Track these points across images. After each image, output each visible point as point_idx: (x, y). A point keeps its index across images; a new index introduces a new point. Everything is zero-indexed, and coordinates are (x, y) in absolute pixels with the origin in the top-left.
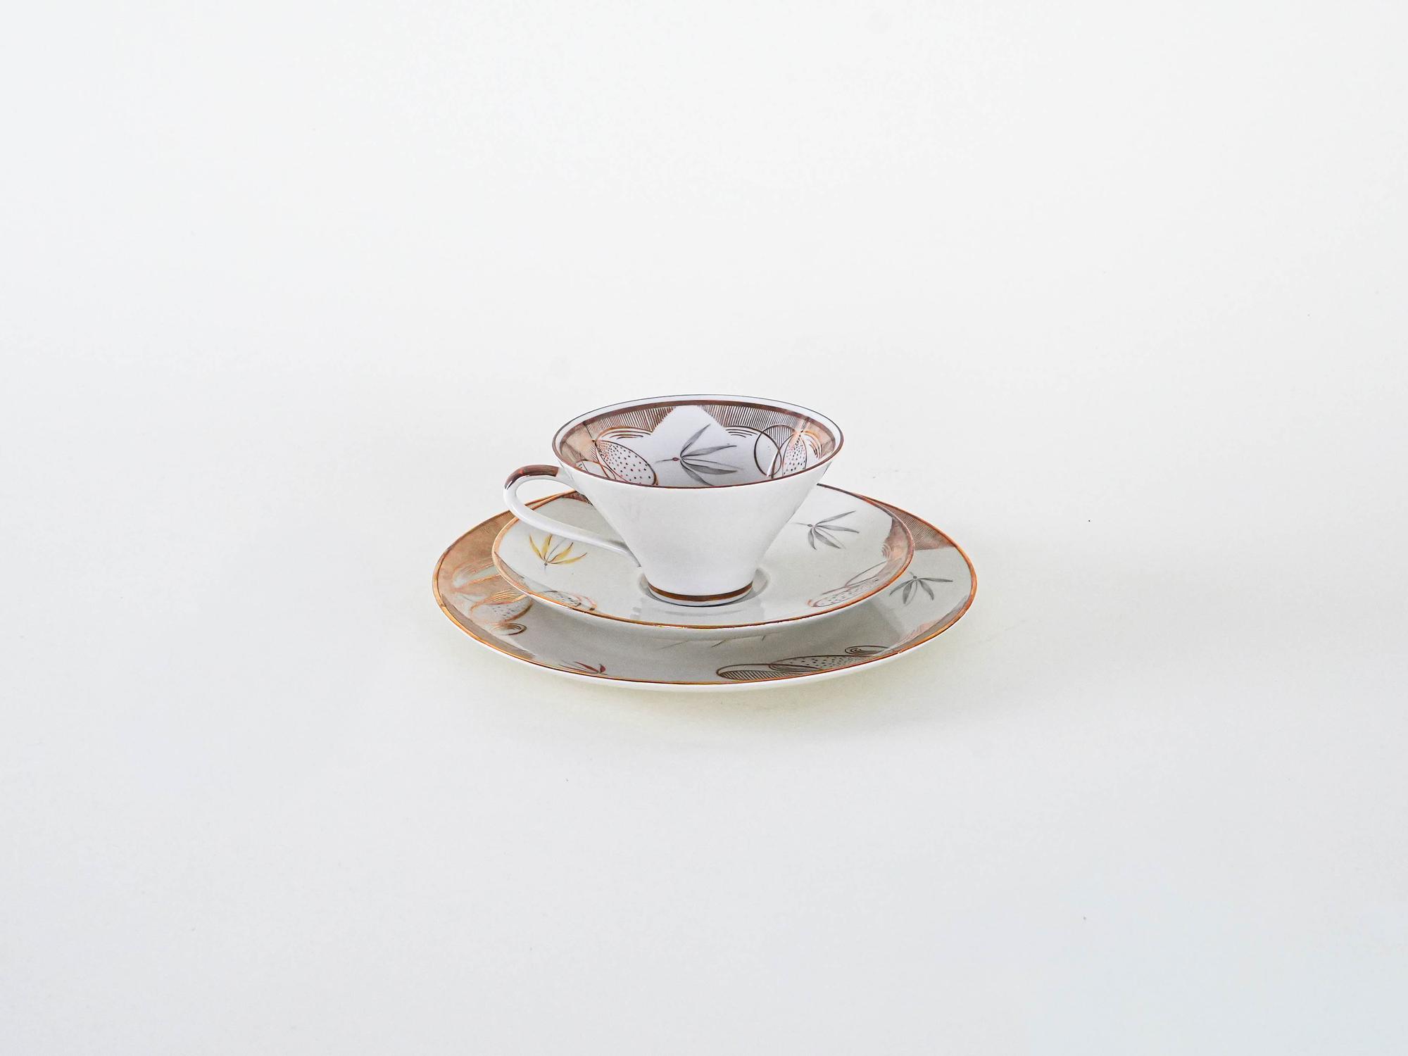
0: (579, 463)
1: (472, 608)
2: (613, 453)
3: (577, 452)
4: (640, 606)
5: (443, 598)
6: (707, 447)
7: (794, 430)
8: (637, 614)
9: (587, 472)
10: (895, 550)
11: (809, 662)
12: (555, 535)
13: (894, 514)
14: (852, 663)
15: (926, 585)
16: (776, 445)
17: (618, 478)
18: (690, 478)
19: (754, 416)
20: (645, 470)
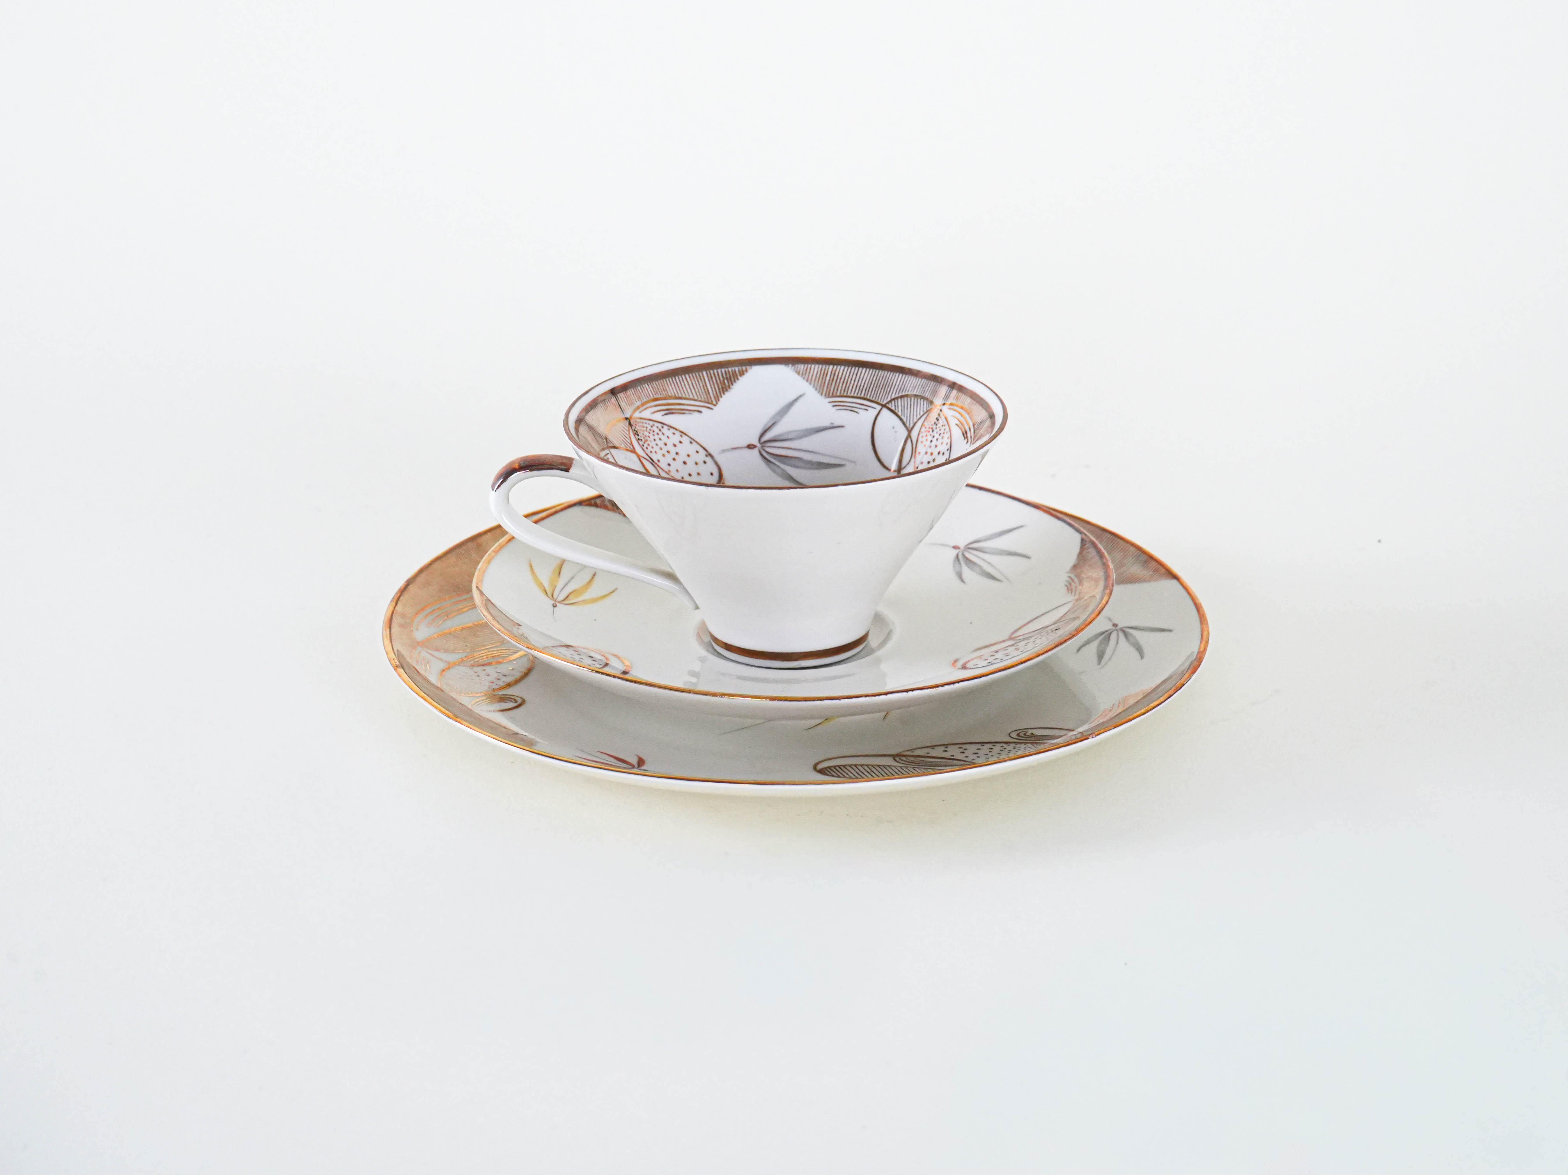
0: (607, 451)
1: (444, 670)
2: (656, 437)
3: (600, 436)
4: (697, 667)
5: (399, 655)
6: (799, 429)
7: (931, 402)
8: (694, 680)
9: (616, 464)
10: (1086, 584)
11: (954, 751)
12: (567, 560)
13: (1085, 532)
14: (1020, 753)
15: (1134, 637)
16: (904, 424)
17: (663, 474)
18: (773, 475)
19: (870, 381)
20: (705, 462)
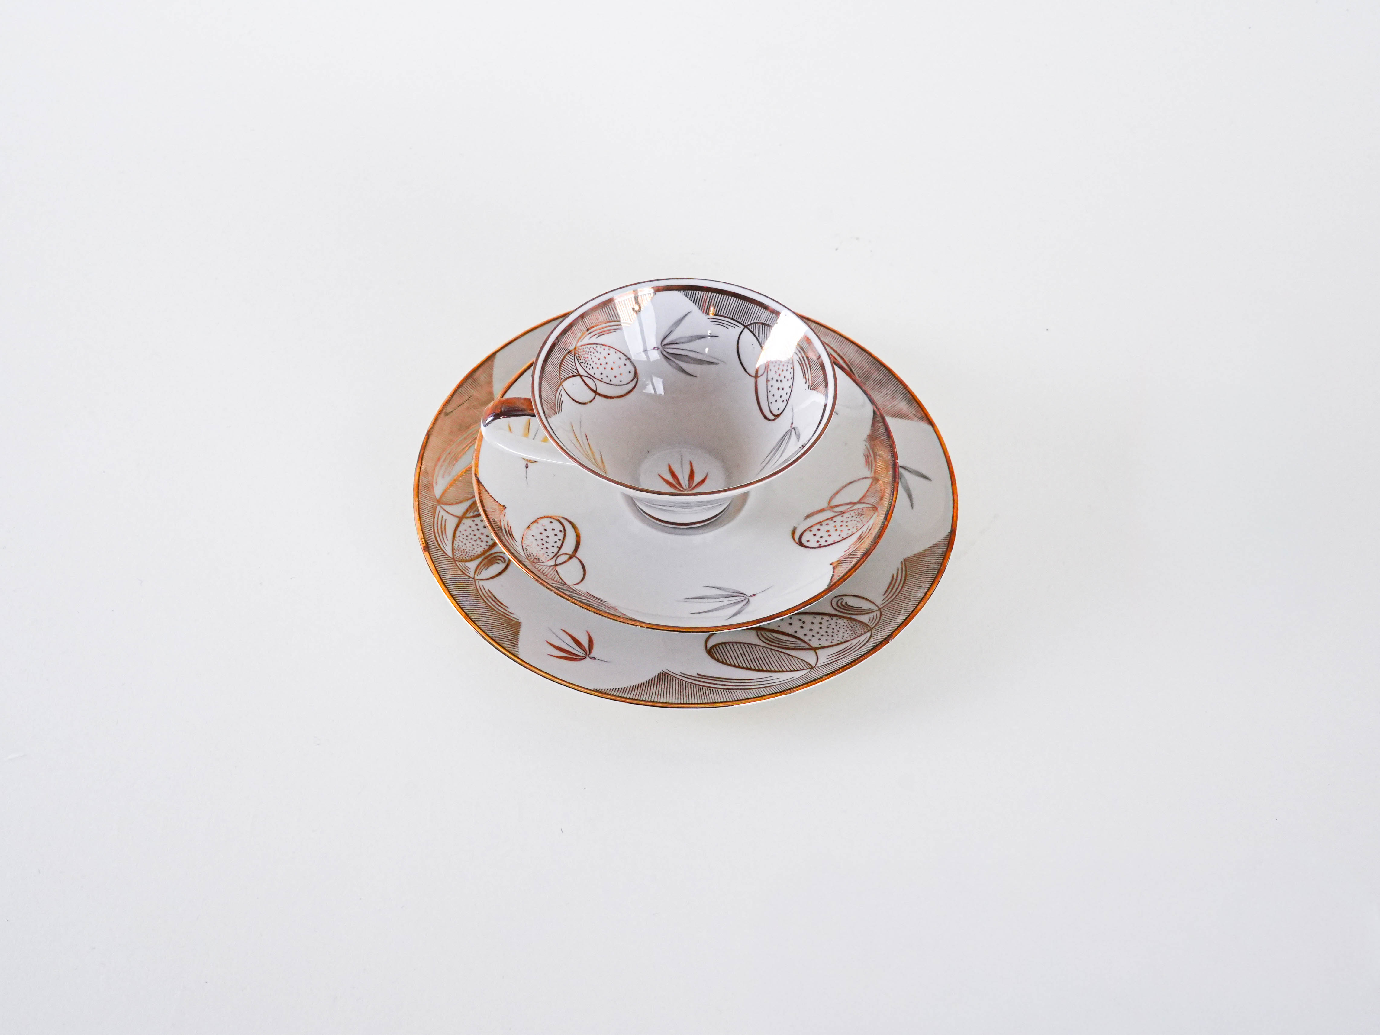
1: (455, 530)
2: (593, 356)
10: (879, 461)
16: (760, 343)
18: (669, 367)
19: (736, 308)
20: (625, 365)
